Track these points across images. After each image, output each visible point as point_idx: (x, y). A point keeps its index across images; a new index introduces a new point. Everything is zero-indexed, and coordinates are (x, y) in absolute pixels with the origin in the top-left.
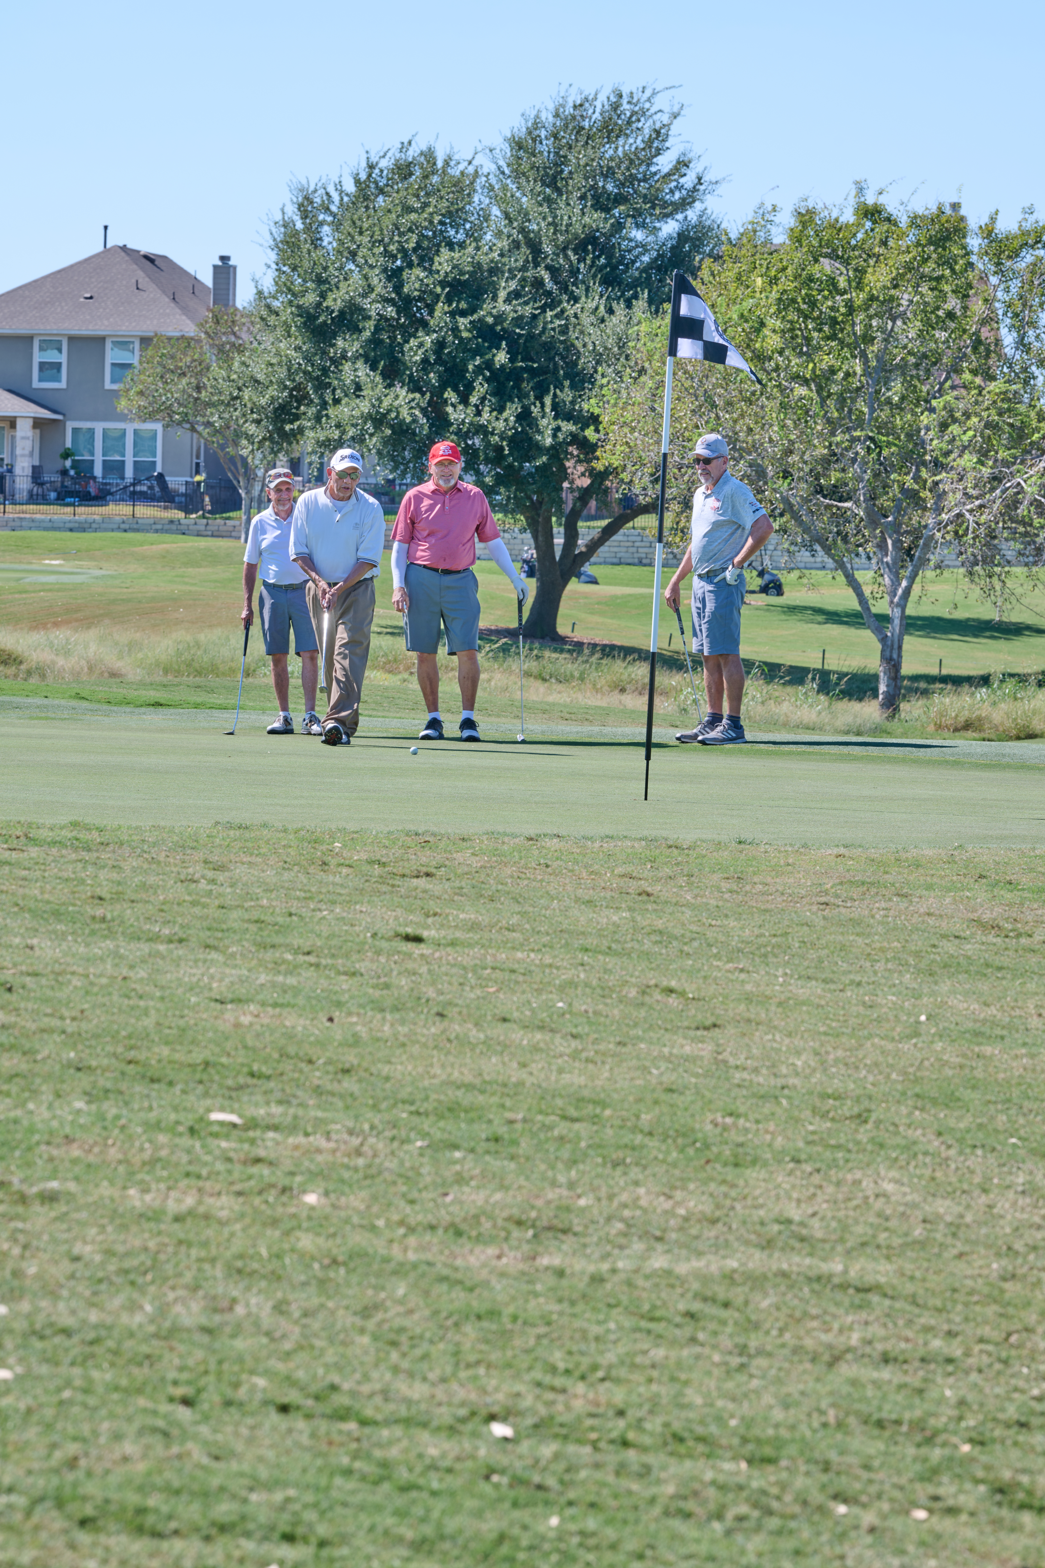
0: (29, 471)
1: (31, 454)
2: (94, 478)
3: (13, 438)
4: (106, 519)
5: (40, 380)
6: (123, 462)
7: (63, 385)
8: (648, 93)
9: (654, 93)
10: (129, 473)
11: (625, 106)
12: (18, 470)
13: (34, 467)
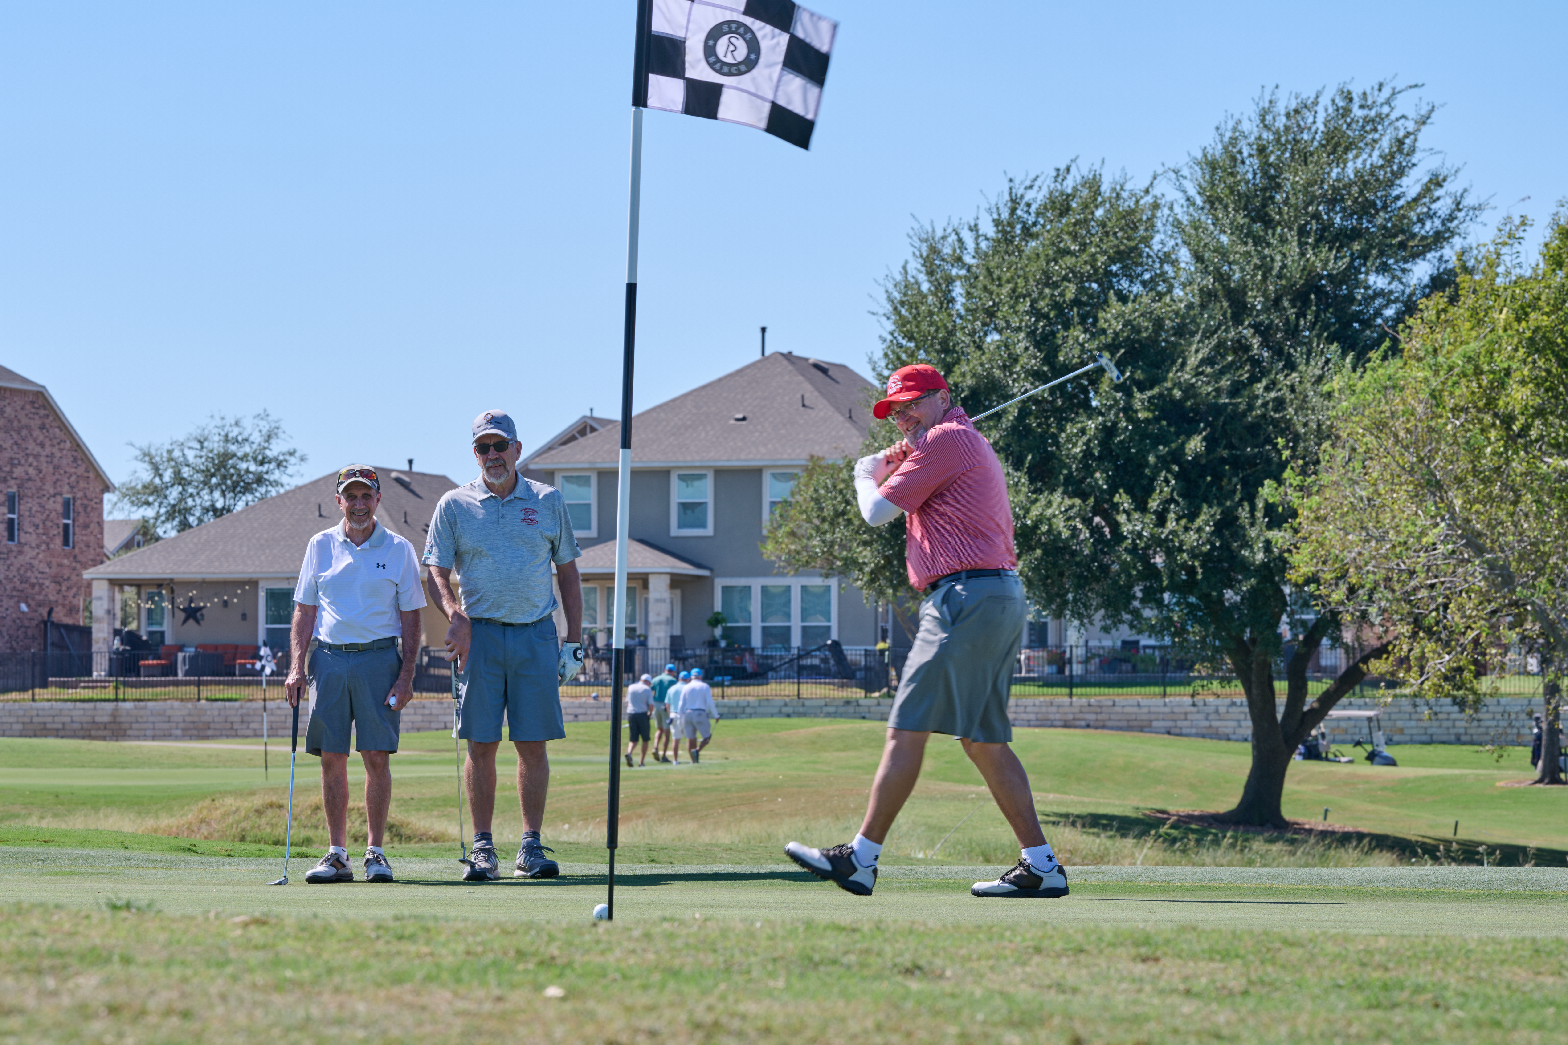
0: (666, 643)
1: (670, 621)
2: (752, 650)
3: (647, 600)
4: (764, 701)
5: (681, 526)
6: (788, 628)
7: (709, 531)
8: (1386, 92)
9: (1394, 94)
10: (796, 641)
11: (1357, 112)
12: (652, 643)
13: (673, 638)
